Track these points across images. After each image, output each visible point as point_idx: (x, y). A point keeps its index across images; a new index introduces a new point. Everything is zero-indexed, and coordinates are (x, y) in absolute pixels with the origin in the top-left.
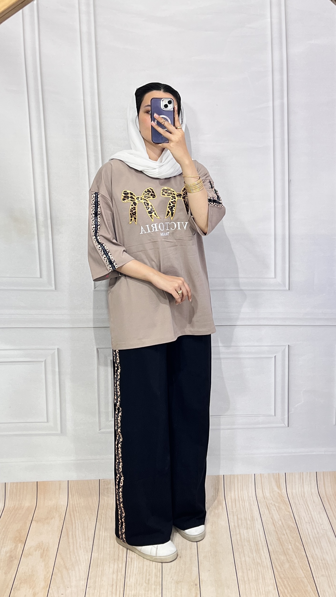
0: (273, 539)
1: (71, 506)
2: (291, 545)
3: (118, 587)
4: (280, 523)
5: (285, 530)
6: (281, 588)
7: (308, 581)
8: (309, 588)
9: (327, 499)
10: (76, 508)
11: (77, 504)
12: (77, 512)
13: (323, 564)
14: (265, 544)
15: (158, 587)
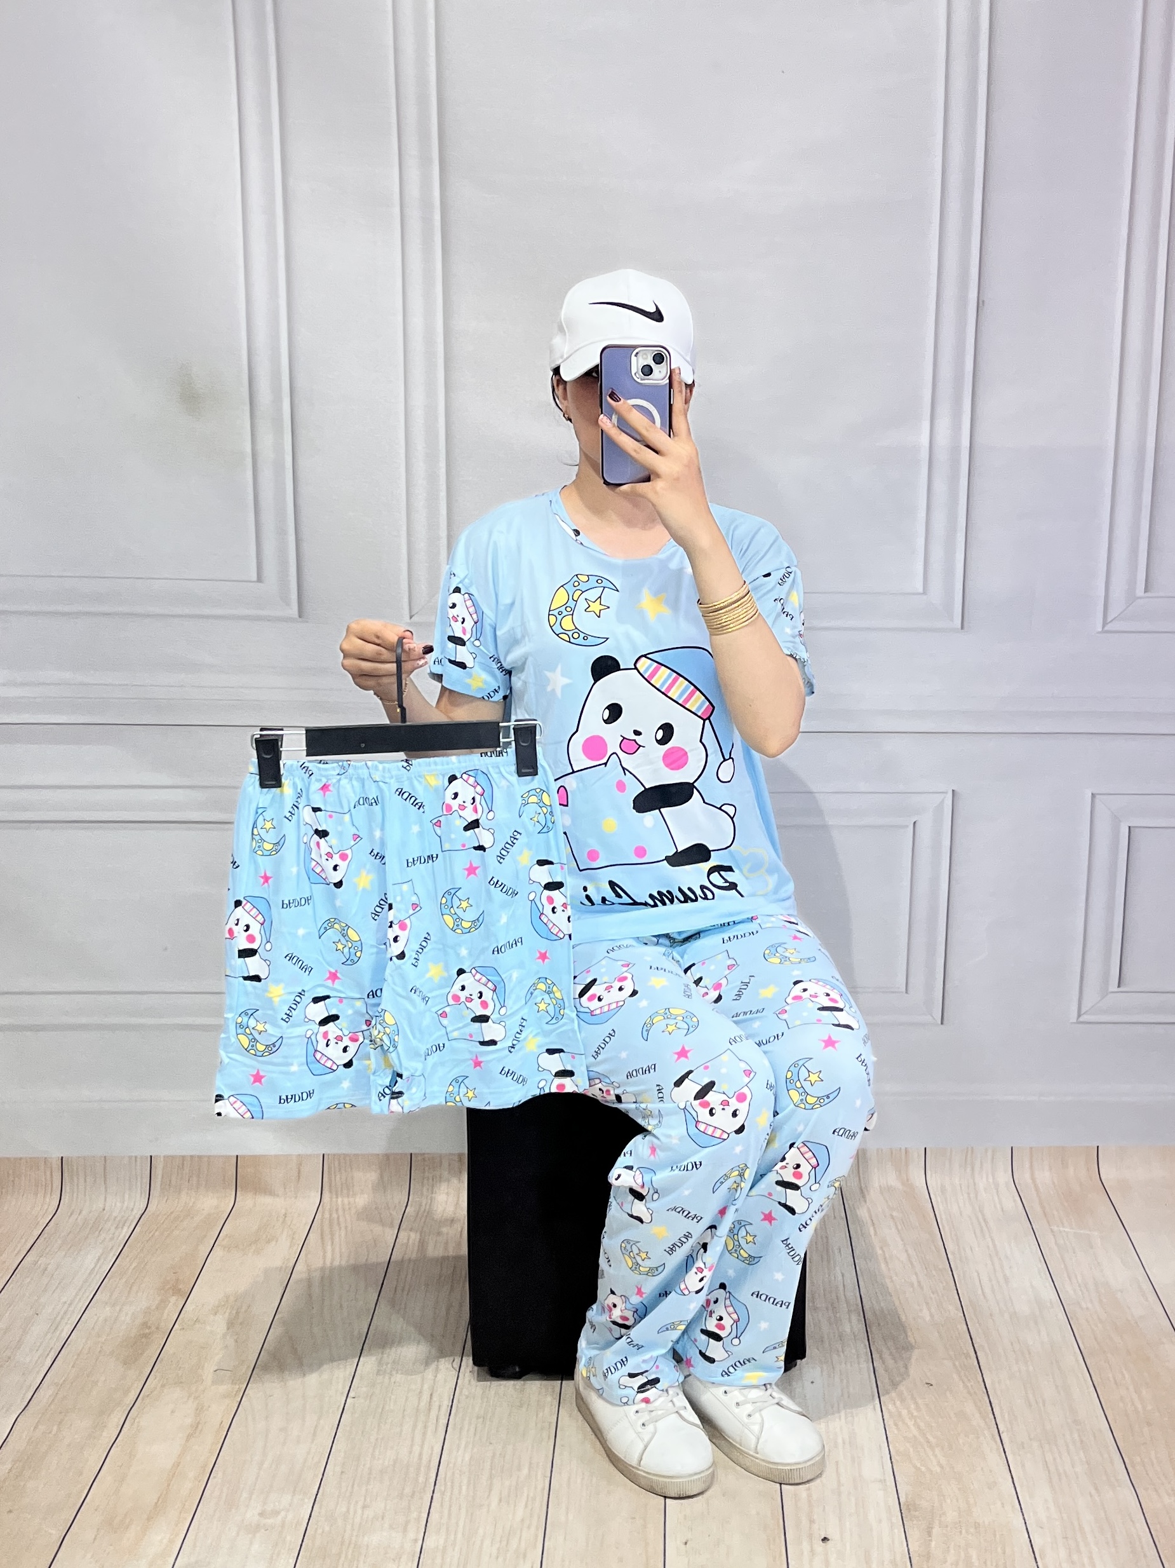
0: (879, 1295)
1: (327, 1215)
2: (929, 1309)
3: (435, 1398)
4: (903, 1257)
5: (916, 1274)
6: (890, 1407)
7: (969, 1393)
8: (970, 1408)
9: (1041, 1203)
10: (338, 1218)
11: (344, 1210)
12: (343, 1225)
13: (1014, 1351)
14: (857, 1305)
15: (549, 1399)
